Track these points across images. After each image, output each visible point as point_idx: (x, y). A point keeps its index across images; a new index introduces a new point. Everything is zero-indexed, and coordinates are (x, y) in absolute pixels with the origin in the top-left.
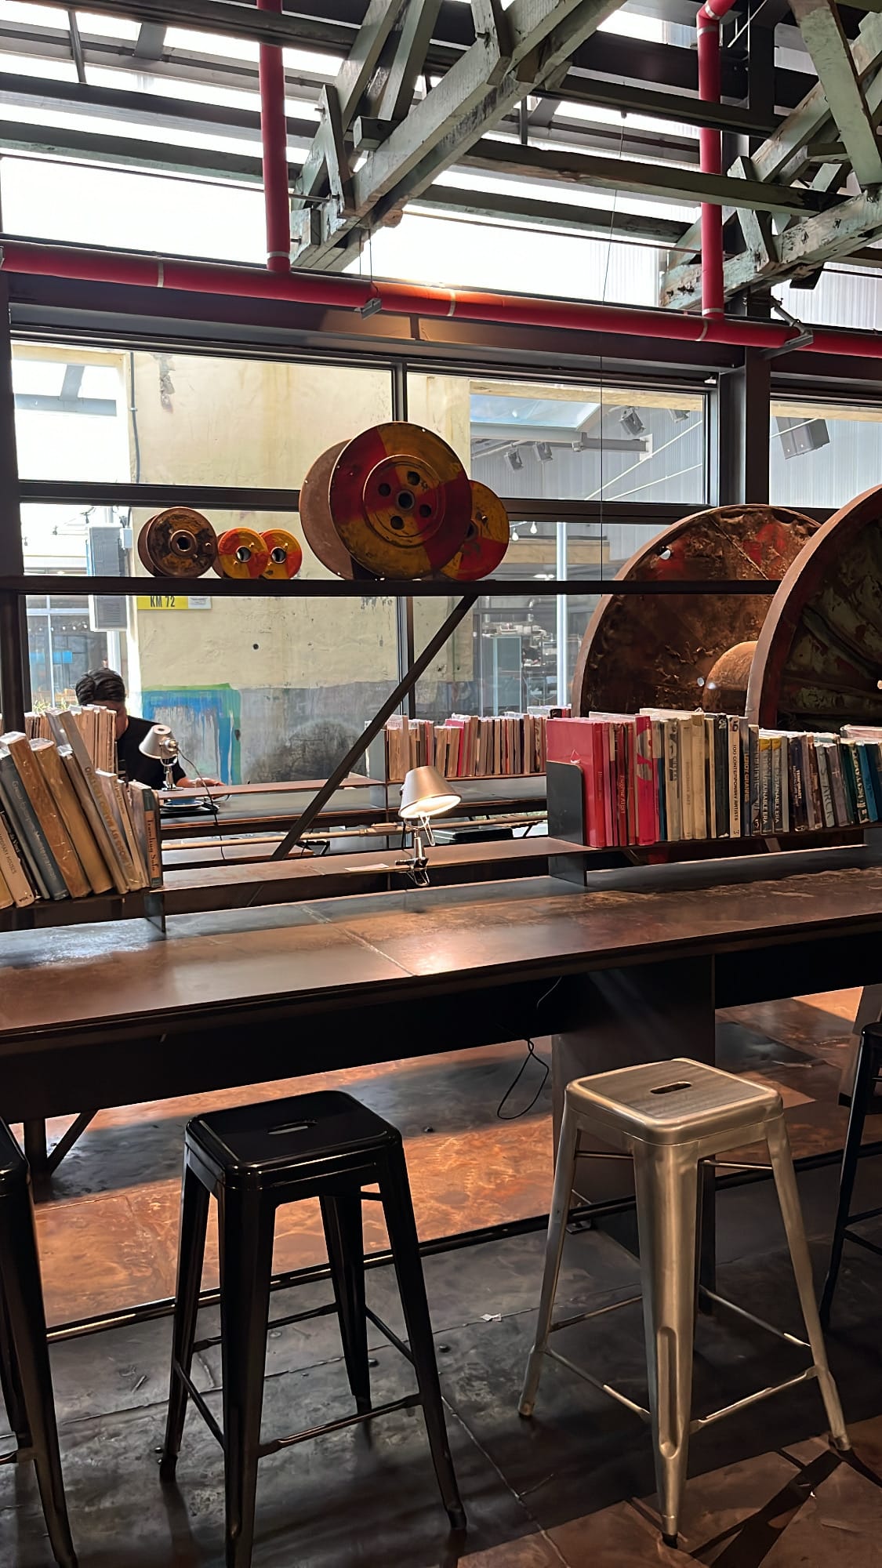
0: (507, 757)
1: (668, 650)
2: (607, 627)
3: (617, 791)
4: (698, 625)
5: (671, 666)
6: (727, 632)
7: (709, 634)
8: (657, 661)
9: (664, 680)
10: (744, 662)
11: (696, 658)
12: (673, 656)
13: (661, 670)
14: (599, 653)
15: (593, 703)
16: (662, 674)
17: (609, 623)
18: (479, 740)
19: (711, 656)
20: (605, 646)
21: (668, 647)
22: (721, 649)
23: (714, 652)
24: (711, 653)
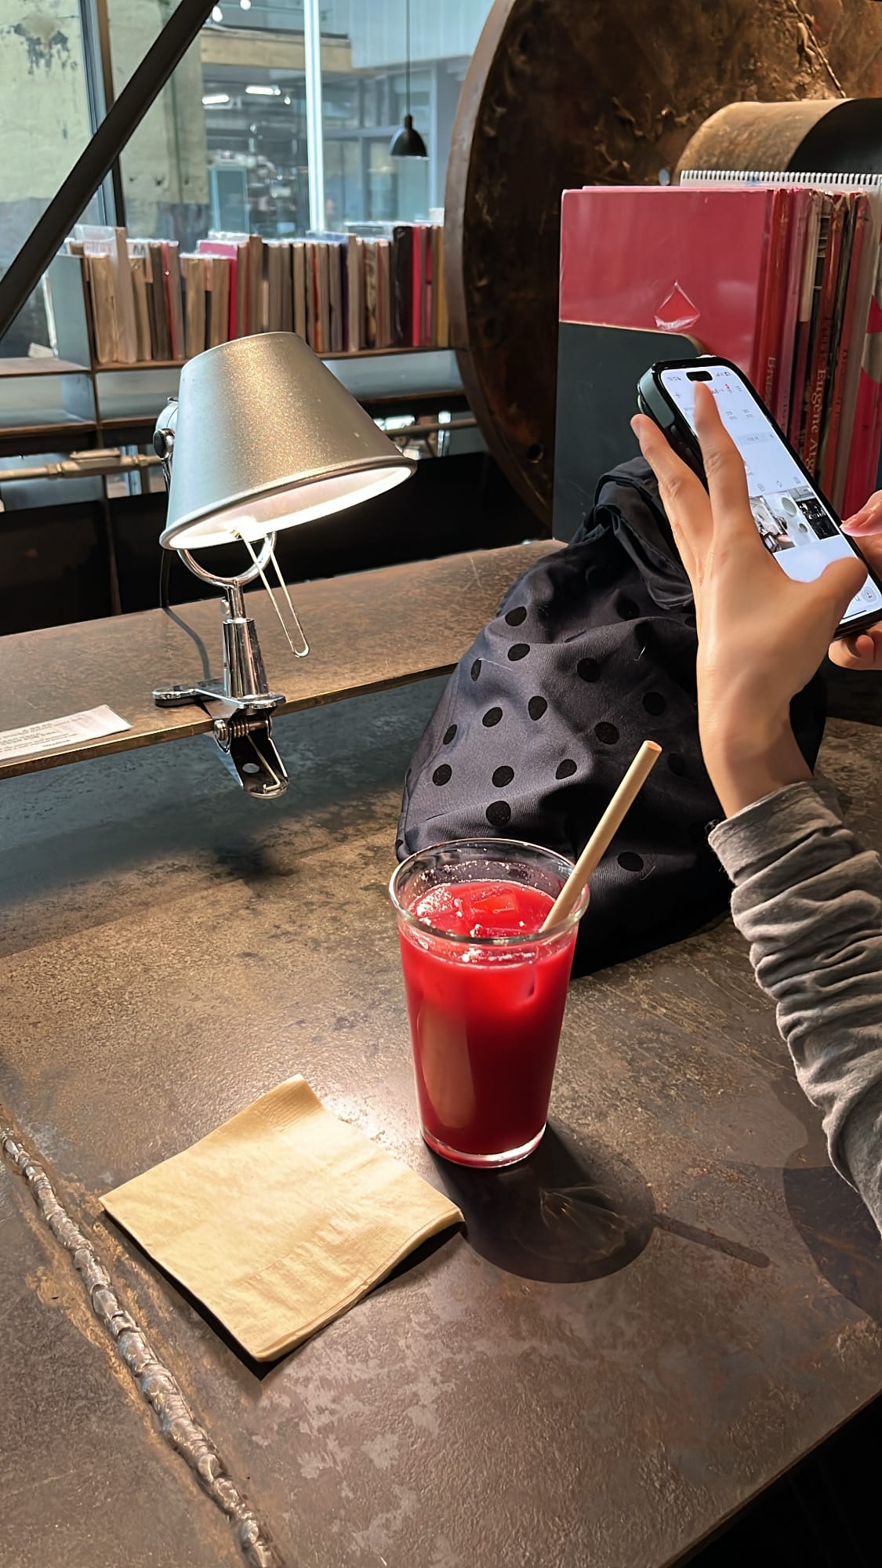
0: (316, 318)
1: (616, 107)
2: (516, 48)
3: (804, 413)
4: (668, 59)
5: (621, 144)
6: (712, 80)
7: (683, 80)
8: (596, 129)
9: (607, 170)
10: (750, 137)
11: (660, 128)
12: (625, 122)
13: (603, 148)
14: (499, 105)
15: (485, 211)
16: (602, 155)
17: (519, 39)
18: (265, 286)
19: (683, 126)
20: (510, 90)
21: (616, 100)
22: (699, 112)
23: (689, 119)
24: (683, 119)
